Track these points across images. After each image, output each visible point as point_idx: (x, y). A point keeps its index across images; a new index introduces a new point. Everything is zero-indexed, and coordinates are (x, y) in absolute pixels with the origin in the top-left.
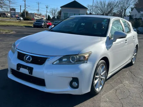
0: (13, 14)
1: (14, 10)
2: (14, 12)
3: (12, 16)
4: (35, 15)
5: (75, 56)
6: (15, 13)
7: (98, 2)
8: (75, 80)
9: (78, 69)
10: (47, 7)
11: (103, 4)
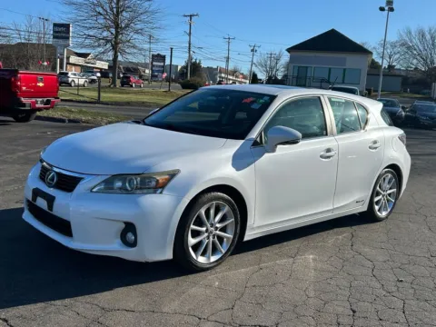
0: (158, 71)
1: (163, 58)
2: (162, 64)
3: (156, 76)
4: (221, 72)
5: (134, 178)
6: (163, 67)
7: (410, 33)
8: (129, 228)
9: (137, 204)
10: (252, 50)
11: (428, 37)
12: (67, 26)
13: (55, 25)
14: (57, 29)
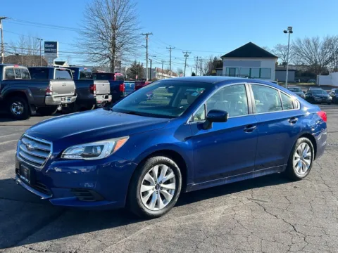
7: (300, 42)
10: (185, 56)
11: (312, 44)
12: (55, 44)
13: (46, 43)
14: (47, 46)
